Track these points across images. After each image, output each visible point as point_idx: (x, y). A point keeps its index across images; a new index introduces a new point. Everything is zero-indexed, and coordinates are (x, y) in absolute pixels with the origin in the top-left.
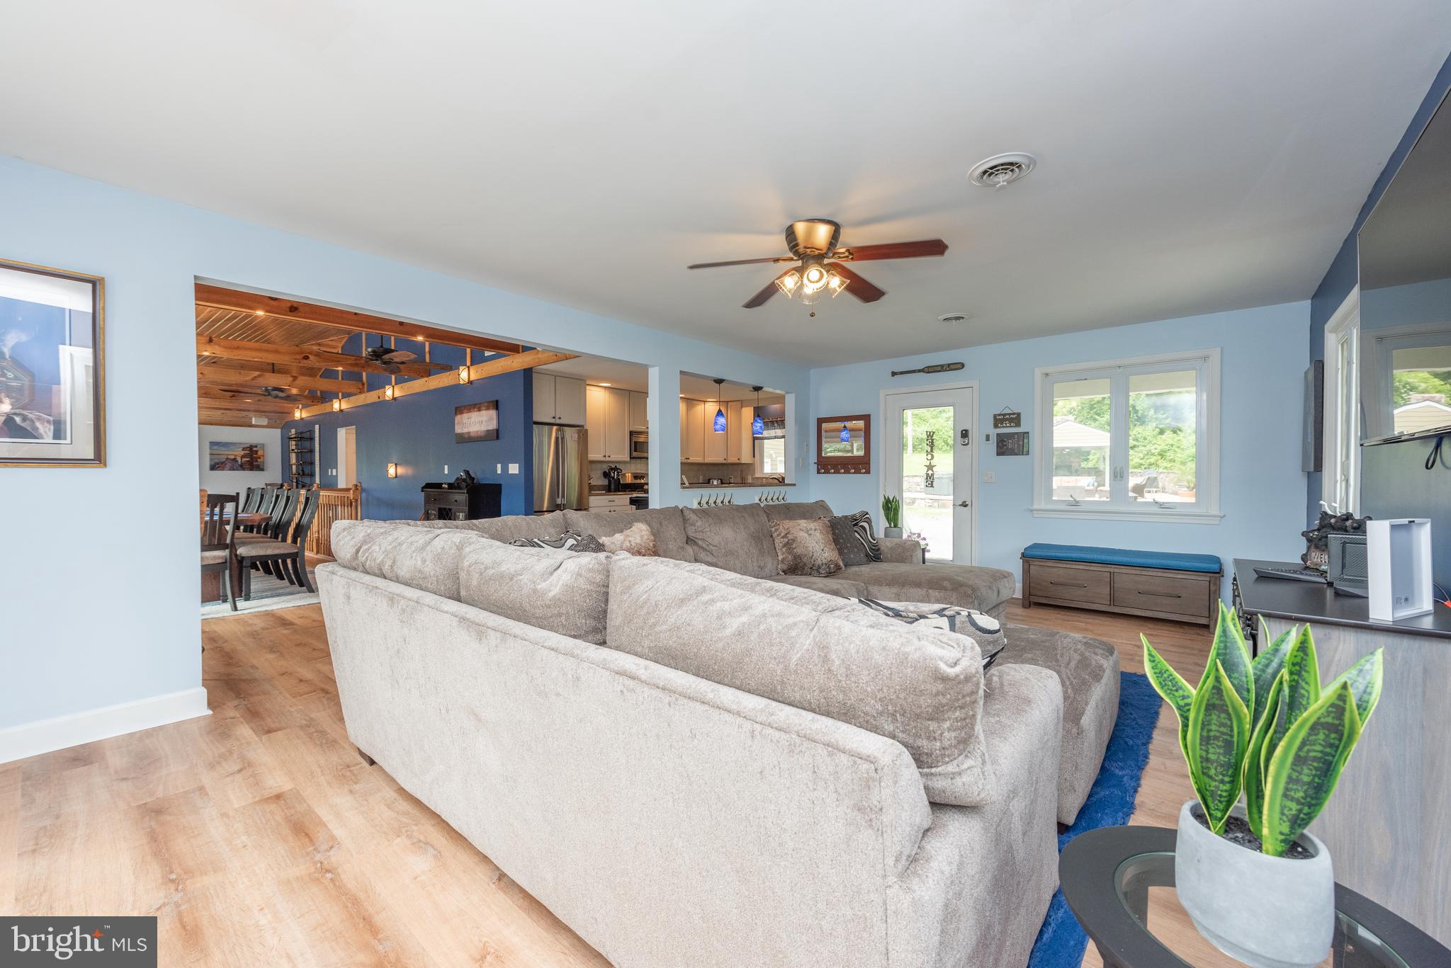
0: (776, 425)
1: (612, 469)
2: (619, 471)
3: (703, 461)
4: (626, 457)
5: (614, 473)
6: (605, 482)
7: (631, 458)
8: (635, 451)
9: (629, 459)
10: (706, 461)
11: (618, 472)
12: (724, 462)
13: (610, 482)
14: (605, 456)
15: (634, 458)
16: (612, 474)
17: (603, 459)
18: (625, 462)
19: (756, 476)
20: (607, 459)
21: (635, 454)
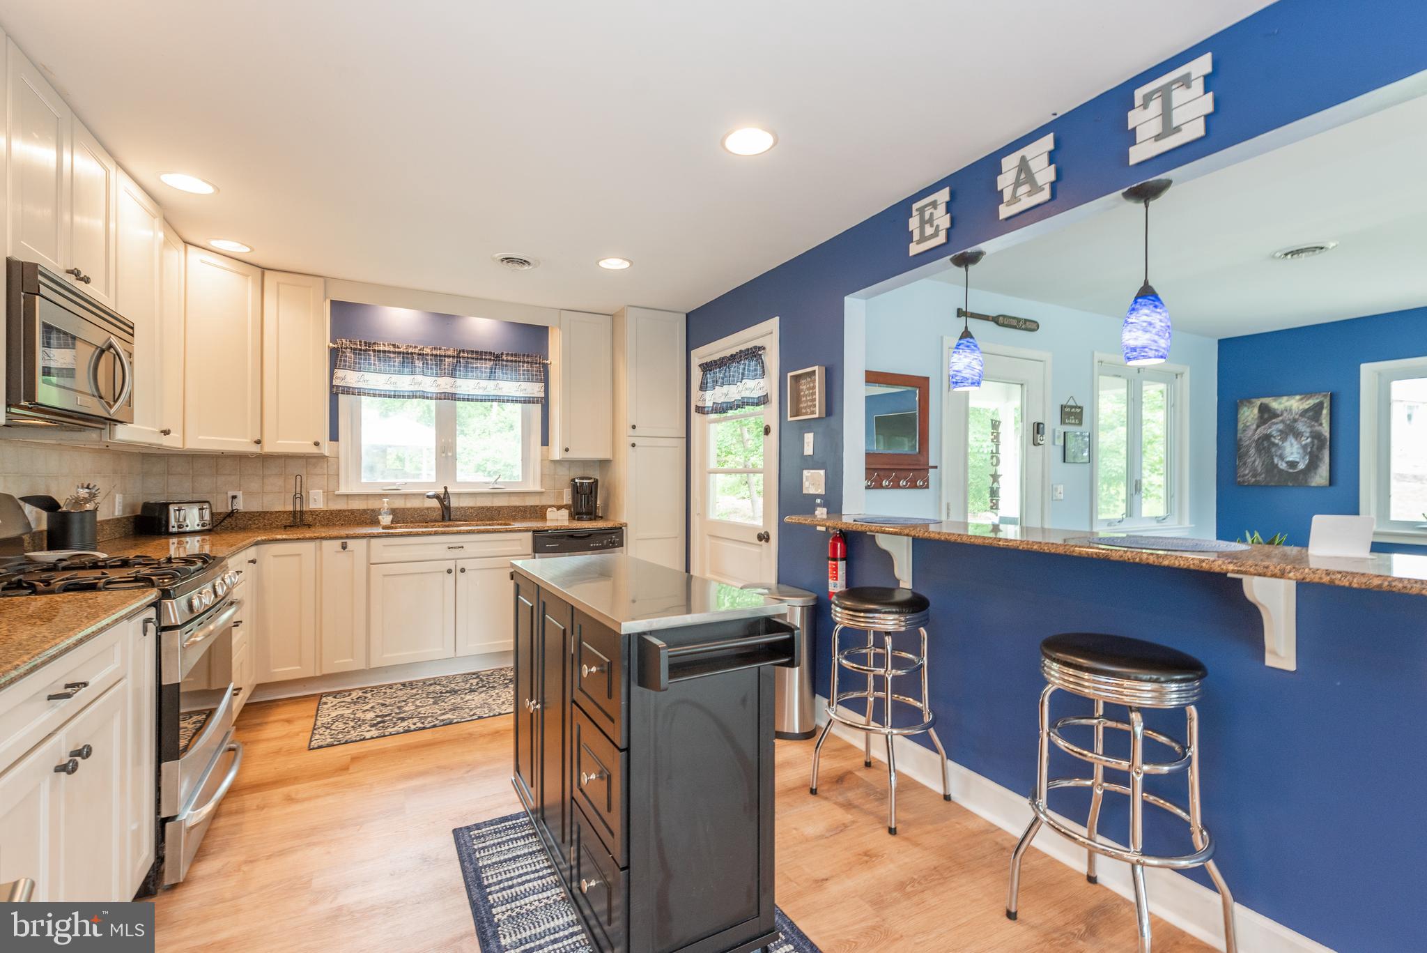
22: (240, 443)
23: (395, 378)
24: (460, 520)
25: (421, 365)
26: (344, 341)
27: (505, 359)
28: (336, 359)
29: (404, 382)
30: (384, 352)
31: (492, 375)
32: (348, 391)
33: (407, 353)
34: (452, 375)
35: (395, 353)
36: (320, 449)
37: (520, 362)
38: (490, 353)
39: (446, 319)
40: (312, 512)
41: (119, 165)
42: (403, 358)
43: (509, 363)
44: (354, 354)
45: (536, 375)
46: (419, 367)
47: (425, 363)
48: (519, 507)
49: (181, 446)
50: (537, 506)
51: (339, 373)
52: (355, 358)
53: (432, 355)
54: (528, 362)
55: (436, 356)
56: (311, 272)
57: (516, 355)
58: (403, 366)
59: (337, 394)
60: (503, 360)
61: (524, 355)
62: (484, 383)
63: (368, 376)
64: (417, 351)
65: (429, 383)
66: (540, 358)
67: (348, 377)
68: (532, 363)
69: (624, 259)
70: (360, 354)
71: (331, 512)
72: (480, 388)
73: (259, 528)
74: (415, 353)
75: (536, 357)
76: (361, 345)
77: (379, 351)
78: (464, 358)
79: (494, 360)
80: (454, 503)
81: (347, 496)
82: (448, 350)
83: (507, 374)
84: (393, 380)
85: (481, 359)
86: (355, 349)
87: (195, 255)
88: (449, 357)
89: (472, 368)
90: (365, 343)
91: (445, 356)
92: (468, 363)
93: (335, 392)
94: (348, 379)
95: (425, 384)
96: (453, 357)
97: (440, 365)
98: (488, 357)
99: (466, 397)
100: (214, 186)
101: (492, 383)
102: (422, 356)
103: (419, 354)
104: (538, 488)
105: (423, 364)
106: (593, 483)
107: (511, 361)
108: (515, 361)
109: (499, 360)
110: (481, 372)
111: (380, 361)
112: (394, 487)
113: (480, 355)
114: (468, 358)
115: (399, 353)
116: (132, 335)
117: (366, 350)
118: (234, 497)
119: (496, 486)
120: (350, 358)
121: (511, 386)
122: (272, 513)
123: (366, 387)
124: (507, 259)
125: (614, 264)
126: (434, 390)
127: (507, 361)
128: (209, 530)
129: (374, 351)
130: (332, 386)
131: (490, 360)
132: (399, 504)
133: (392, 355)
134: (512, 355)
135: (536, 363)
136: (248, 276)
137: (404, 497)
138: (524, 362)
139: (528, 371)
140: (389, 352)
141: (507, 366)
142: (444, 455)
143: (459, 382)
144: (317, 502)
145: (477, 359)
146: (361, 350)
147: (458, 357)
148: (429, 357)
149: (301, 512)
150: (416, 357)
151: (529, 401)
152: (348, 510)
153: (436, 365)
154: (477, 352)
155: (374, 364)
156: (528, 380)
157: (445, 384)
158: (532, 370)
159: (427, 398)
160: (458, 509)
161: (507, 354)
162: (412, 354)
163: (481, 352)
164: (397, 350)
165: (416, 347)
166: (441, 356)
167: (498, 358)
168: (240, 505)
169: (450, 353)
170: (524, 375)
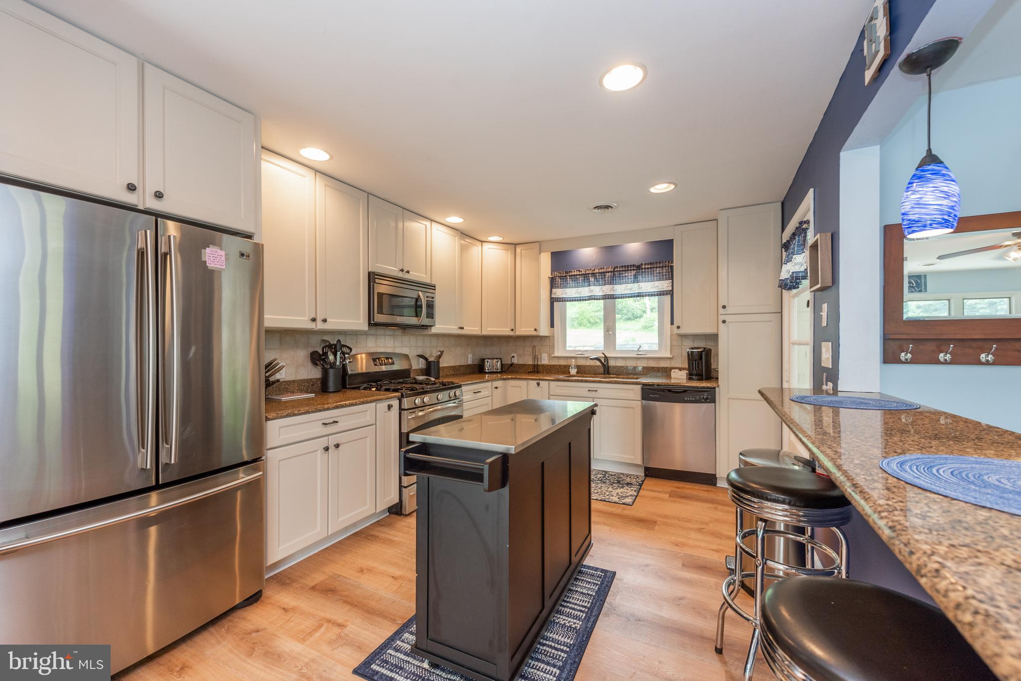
0: (592, 279)
1: (330, 346)
2: (344, 349)
3: (479, 333)
4: (360, 323)
5: (335, 355)
6: (315, 373)
7: (370, 324)
8: (380, 311)
9: (365, 327)
10: (484, 333)
11: (343, 353)
12: (512, 333)
13: (325, 373)
14: (314, 320)
15: (377, 325)
16: (331, 357)
17: (311, 326)
18: (355, 334)
19: (556, 354)
20: (320, 326)
21: (379, 318)
22: (505, 331)
23: (580, 289)
24: (614, 374)
25: (593, 280)
26: (556, 273)
27: (643, 267)
28: (553, 283)
29: (585, 291)
30: (574, 275)
31: (636, 280)
32: (559, 300)
33: (586, 274)
34: (611, 283)
35: (579, 275)
36: (537, 332)
37: (654, 268)
38: (634, 265)
39: (610, 250)
40: (543, 365)
41: (432, 220)
42: (584, 277)
43: (646, 270)
44: (561, 279)
45: (666, 275)
46: (592, 281)
47: (596, 278)
48: (654, 367)
49: (480, 334)
50: (667, 368)
51: (554, 290)
52: (561, 282)
53: (599, 273)
54: (660, 267)
55: (601, 273)
56: (533, 241)
57: (651, 264)
58: (585, 282)
59: (553, 302)
60: (642, 269)
61: (657, 263)
62: (630, 286)
63: (567, 290)
64: (591, 272)
65: (597, 290)
66: (669, 262)
67: (559, 293)
68: (663, 267)
69: (670, 183)
70: (563, 279)
71: (551, 366)
72: (627, 289)
73: (522, 372)
74: (590, 273)
75: (665, 262)
76: (563, 274)
77: (572, 275)
78: (617, 271)
79: (636, 269)
80: (612, 363)
81: (558, 357)
82: (609, 268)
83: (645, 277)
84: (579, 291)
85: (628, 270)
86: (561, 276)
87: (486, 246)
88: (609, 272)
89: (623, 277)
90: (565, 272)
91: (606, 272)
92: (620, 274)
93: (553, 301)
94: (557, 294)
95: (596, 291)
96: (611, 272)
97: (604, 278)
98: (632, 268)
99: (620, 296)
100: (464, 219)
101: (636, 285)
102: (593, 274)
103: (592, 274)
104: (668, 355)
105: (594, 279)
106: (702, 352)
107: (648, 268)
108: (651, 268)
109: (640, 269)
110: (628, 279)
111: (572, 281)
112: (580, 353)
113: (627, 268)
114: (620, 271)
115: (582, 275)
116: (435, 290)
117: (566, 276)
118: (513, 357)
119: (639, 353)
120: (558, 281)
121: (648, 285)
122: (526, 365)
123: (566, 297)
124: (597, 207)
125: (661, 188)
126: (601, 294)
127: (645, 268)
128: (499, 372)
129: (569, 276)
130: (551, 298)
131: (634, 270)
132: (582, 363)
133: (578, 277)
134: (648, 264)
135: (666, 267)
136: (508, 250)
137: (585, 359)
138: (657, 267)
139: (660, 273)
140: (577, 275)
141: (645, 272)
142: (607, 333)
143: (616, 287)
144: (545, 360)
145: (625, 271)
146: (563, 276)
147: (614, 271)
148: (597, 275)
149: (537, 365)
150: (590, 275)
151: (661, 294)
152: (558, 365)
153: (602, 278)
154: (625, 266)
155: (570, 283)
156: (660, 280)
157: (607, 289)
158: (663, 273)
159: (597, 299)
160: (615, 367)
161: (645, 264)
162: (588, 274)
163: (628, 266)
164: (580, 273)
165: (591, 270)
166: (604, 272)
167: (638, 267)
168: (515, 361)
169: (609, 270)
170: (656, 276)
